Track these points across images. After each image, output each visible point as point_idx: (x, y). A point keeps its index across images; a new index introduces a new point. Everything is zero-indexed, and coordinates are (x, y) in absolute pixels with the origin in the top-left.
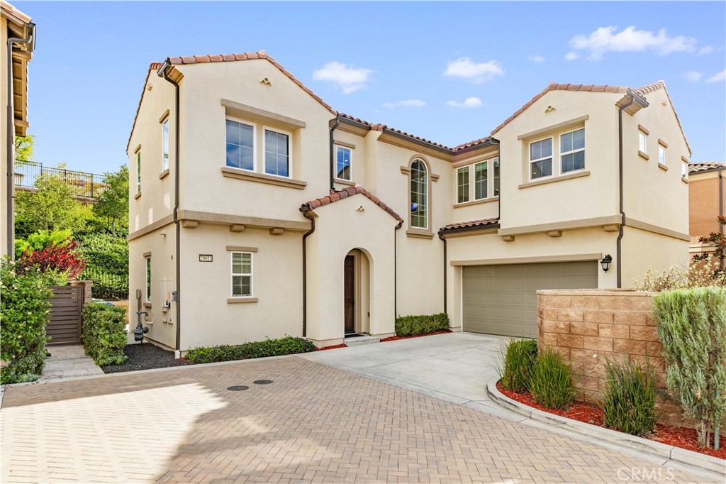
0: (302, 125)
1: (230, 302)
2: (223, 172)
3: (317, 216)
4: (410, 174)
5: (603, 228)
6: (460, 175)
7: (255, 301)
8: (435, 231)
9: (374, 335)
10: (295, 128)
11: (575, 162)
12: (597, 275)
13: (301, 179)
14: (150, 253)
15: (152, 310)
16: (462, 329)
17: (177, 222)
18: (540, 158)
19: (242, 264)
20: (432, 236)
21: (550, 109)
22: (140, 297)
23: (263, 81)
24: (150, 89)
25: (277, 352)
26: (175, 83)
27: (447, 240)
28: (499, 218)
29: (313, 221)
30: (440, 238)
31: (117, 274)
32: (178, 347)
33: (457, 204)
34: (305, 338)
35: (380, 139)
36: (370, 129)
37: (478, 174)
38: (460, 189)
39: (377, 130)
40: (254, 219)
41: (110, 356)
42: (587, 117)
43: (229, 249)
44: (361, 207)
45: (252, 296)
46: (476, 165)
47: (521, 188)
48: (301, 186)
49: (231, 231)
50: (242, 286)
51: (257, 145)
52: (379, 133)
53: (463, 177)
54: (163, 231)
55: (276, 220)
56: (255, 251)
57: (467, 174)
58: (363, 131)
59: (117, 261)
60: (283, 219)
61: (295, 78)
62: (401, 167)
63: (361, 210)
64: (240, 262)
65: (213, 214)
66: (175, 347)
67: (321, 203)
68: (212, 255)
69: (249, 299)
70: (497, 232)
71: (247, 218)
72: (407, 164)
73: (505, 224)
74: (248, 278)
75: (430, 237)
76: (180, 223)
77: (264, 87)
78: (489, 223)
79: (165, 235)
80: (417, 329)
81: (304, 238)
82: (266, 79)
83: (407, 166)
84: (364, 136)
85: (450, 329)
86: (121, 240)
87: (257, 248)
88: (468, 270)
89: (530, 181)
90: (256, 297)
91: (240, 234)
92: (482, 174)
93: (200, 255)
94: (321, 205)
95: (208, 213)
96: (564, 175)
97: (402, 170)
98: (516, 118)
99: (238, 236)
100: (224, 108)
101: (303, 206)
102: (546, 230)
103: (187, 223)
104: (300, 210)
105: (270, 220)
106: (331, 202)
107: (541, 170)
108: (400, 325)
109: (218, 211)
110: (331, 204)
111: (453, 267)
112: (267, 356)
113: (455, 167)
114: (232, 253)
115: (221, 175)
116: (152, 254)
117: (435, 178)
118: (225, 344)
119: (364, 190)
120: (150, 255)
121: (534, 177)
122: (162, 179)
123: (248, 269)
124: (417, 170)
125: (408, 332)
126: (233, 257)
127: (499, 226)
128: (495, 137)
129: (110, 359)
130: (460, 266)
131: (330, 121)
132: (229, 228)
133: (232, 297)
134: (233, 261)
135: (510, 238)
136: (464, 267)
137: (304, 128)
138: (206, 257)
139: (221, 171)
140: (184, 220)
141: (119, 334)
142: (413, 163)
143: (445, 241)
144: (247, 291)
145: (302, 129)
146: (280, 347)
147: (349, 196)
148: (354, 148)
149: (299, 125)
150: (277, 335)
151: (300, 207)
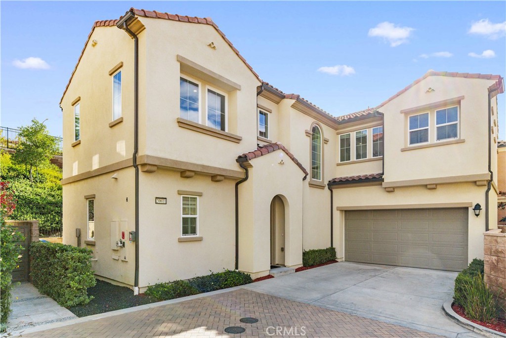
0: (238, 88)
1: (181, 241)
2: (178, 122)
3: (251, 166)
4: (311, 136)
5: (475, 183)
6: (342, 140)
7: (200, 240)
8: (326, 183)
9: (289, 267)
10: (233, 89)
11: (448, 133)
12: (468, 219)
13: (238, 133)
14: (95, 195)
15: (97, 248)
16: (344, 259)
17: (136, 166)
18: (418, 128)
19: (190, 207)
20: (324, 187)
21: (430, 90)
22: (80, 235)
23: (210, 45)
24: (94, 45)
25: (225, 285)
26: (134, 35)
27: (333, 190)
28: (383, 174)
29: (247, 170)
30: (329, 188)
31: (41, 214)
32: (136, 284)
33: (340, 162)
34: (237, 271)
35: (293, 106)
36: (283, 97)
37: (358, 140)
38: (342, 151)
39: (291, 99)
40: (203, 166)
41: (76, 297)
42: (463, 98)
43: (180, 193)
44: (282, 161)
45: (198, 235)
46: (356, 133)
47: (403, 150)
48: (237, 140)
49: (182, 177)
50: (189, 226)
51: (202, 102)
52: (293, 101)
53: (345, 142)
54: (115, 175)
55: (220, 169)
56: (200, 195)
57: (348, 140)
58: (277, 99)
59: (39, 203)
60: (224, 168)
61: (234, 46)
62: (306, 130)
63: (282, 163)
64: (188, 204)
65: (170, 160)
66: (133, 284)
67: (255, 155)
68: (166, 198)
69: (195, 238)
70: (381, 185)
71: (198, 165)
72: (309, 129)
73: (388, 179)
74: (195, 219)
75: (322, 187)
76: (139, 167)
77: (210, 50)
78: (374, 178)
79: (116, 179)
80: (318, 260)
81: (237, 185)
82: (212, 43)
83: (309, 130)
84: (278, 103)
85: (336, 260)
86: (39, 185)
87: (202, 193)
88: (349, 213)
89: (409, 146)
90: (201, 236)
91: (188, 179)
92: (362, 140)
93: (156, 198)
94: (255, 157)
95: (167, 159)
96: (438, 142)
97: (306, 133)
98: (399, 97)
99: (187, 181)
100: (179, 64)
101: (240, 157)
102: (425, 183)
103: (146, 169)
104: (237, 161)
105: (215, 168)
106: (262, 155)
107: (418, 137)
108: (307, 257)
109: (174, 157)
110: (262, 156)
111: (339, 212)
112: (217, 289)
113: (338, 134)
114: (182, 196)
115: (177, 124)
116: (96, 197)
117: (326, 141)
118: (179, 279)
119: (284, 147)
120: (94, 198)
121: (411, 143)
122: (111, 127)
123: (194, 211)
124: (314, 133)
125: (312, 263)
126: (183, 200)
127: (383, 180)
128: (380, 110)
129: (76, 300)
130: (342, 211)
131: (258, 87)
132: (179, 174)
133: (182, 237)
134: (183, 204)
135: (391, 190)
136: (346, 211)
137: (240, 90)
138: (161, 200)
139: (176, 121)
140: (144, 165)
141: (87, 276)
142: (313, 127)
143: (332, 192)
144: (194, 231)
145: (238, 91)
146: (226, 280)
147: (274, 151)
148: (271, 113)
149: (236, 87)
150: (218, 269)
151: (237, 158)
